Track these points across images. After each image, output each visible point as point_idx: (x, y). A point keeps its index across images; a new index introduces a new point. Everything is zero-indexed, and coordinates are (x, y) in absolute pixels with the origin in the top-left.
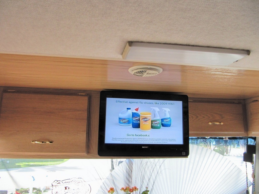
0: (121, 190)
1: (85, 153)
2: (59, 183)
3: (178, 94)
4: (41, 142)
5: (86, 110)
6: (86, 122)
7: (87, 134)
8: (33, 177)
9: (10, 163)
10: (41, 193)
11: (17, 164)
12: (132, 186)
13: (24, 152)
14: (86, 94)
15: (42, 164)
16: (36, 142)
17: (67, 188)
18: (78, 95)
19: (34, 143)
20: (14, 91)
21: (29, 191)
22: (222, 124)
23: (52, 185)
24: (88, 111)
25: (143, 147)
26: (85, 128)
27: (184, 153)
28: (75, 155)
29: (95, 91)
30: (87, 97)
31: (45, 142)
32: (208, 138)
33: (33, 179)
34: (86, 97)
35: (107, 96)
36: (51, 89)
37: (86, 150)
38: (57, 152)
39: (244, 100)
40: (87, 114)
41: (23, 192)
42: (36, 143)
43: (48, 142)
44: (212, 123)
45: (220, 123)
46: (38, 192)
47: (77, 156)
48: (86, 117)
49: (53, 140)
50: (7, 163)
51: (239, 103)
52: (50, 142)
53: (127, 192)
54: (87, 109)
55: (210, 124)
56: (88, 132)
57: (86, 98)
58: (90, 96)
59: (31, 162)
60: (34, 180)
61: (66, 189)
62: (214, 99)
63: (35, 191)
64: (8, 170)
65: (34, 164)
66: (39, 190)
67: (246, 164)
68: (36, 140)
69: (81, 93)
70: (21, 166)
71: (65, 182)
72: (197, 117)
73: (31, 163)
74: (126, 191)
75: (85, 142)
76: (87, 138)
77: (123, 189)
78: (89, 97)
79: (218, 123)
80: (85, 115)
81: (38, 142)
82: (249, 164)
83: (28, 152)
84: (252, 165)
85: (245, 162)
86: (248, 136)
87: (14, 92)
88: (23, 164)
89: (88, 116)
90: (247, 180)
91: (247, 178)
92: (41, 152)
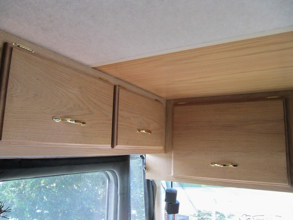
1: (287, 184)
2: (249, 219)
4: (222, 165)
5: (282, 120)
6: (284, 137)
7: (288, 155)
10: (225, 219)
13: (203, 177)
14: (280, 97)
16: (216, 165)
18: (267, 99)
19: (213, 166)
20: (185, 103)
21: (211, 214)
24: (285, 121)
28: (271, 186)
30: (282, 101)
31: (228, 165)
33: (215, 202)
34: (280, 101)
36: (228, 95)
37: (289, 180)
38: (244, 180)
40: (284, 125)
41: (206, 214)
42: (215, 166)
43: (231, 166)
46: (222, 217)
47: (274, 186)
48: (284, 131)
49: (237, 163)
52: (234, 166)
54: (284, 119)
56: (288, 152)
57: (280, 103)
58: (286, 99)
63: (218, 215)
66: (222, 215)
68: (216, 162)
69: (271, 96)
71: (258, 219)
78: (285, 101)
81: (218, 165)
83: (207, 177)
87: (185, 104)
89: (286, 129)
92: (223, 178)
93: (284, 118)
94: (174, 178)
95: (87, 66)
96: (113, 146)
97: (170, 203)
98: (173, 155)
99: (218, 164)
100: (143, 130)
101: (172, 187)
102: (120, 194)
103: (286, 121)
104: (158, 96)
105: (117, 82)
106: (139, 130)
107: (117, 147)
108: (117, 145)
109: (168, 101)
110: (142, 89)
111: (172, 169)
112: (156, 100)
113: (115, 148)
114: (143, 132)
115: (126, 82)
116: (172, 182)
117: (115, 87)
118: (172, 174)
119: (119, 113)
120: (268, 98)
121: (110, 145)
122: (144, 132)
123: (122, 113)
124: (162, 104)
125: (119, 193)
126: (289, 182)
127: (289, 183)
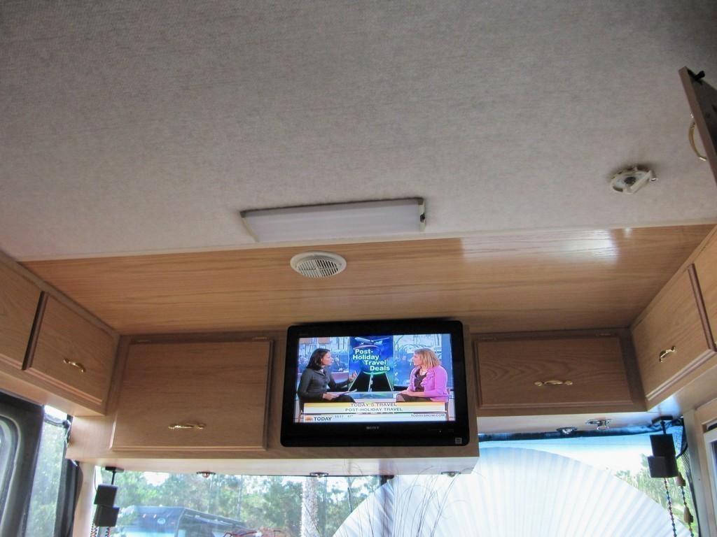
1: (261, 447)
4: (185, 426)
5: (266, 366)
6: (266, 388)
7: (267, 410)
14: (268, 338)
16: (178, 427)
18: (255, 339)
19: (173, 428)
22: (570, 383)
24: (269, 367)
25: (368, 428)
26: (263, 399)
27: (459, 440)
30: (269, 344)
31: (193, 426)
34: (266, 343)
35: (300, 335)
40: (267, 373)
42: (176, 429)
44: (545, 383)
45: (564, 381)
48: (266, 380)
49: (206, 422)
54: (268, 365)
55: (539, 385)
56: (268, 406)
58: (274, 342)
68: (177, 423)
69: (259, 337)
72: (506, 372)
80: (264, 374)
81: (180, 427)
83: (162, 445)
84: (682, 488)
89: (270, 377)
90: (674, 530)
91: (673, 525)
92: (186, 445)
93: (269, 363)
94: (112, 453)
95: (11, 259)
96: (24, 367)
97: (103, 506)
99: (179, 425)
100: (73, 361)
102: (18, 463)
104: (107, 325)
105: (46, 289)
106: (67, 361)
107: (31, 370)
108: (30, 367)
109: (122, 337)
110: (83, 308)
111: (112, 437)
113: (27, 371)
115: (59, 291)
117: (42, 294)
118: (111, 446)
119: (42, 327)
121: (21, 364)
122: (74, 364)
123: (46, 328)
124: (113, 339)
125: (15, 461)
126: (264, 443)
127: (264, 446)
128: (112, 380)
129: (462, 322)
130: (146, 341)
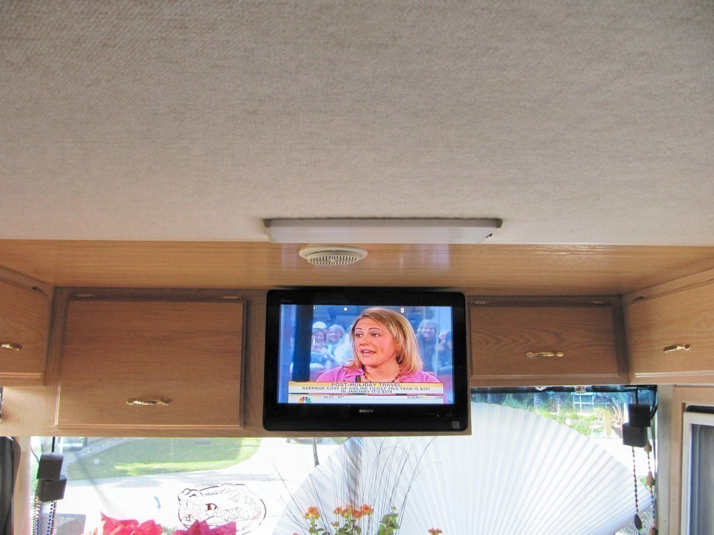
0: (335, 512)
1: (238, 426)
2: (195, 495)
3: (439, 291)
4: (146, 402)
5: (239, 332)
6: (240, 358)
7: (243, 383)
8: (156, 498)
9: (101, 464)
11: (118, 468)
12: (360, 504)
14: (240, 298)
15: (183, 468)
16: (137, 402)
17: (212, 507)
18: (223, 299)
19: (132, 404)
20: (91, 295)
22: (560, 355)
23: (179, 500)
25: (361, 411)
26: (237, 371)
27: (456, 424)
29: (257, 290)
30: (242, 304)
31: (155, 403)
32: (540, 390)
33: (157, 505)
34: (239, 304)
35: (282, 301)
37: (241, 419)
39: (620, 296)
40: (241, 340)
42: (136, 404)
43: (161, 403)
44: (537, 354)
45: (555, 352)
48: (240, 348)
49: (170, 398)
50: (93, 464)
51: (607, 304)
52: (167, 402)
53: (347, 517)
54: (241, 330)
55: (531, 355)
57: (239, 308)
58: (248, 302)
59: (154, 461)
60: (159, 507)
61: (209, 508)
62: (547, 296)
64: (94, 483)
65: (162, 467)
67: (633, 451)
68: (136, 398)
69: (228, 295)
70: (129, 473)
71: (208, 494)
72: (499, 341)
73: (154, 464)
74: (346, 515)
75: (239, 399)
76: (243, 391)
77: (339, 509)
78: (245, 304)
79: (550, 355)
80: (237, 342)
81: (140, 403)
82: (640, 451)
84: (648, 453)
85: (630, 448)
86: (629, 382)
87: (90, 297)
88: (135, 467)
89: (244, 345)
90: (636, 491)
91: (636, 486)
92: (147, 423)
93: (243, 328)
94: (58, 430)
97: (48, 481)
98: (59, 389)
99: (139, 400)
100: (6, 343)
101: (53, 451)
103: (245, 333)
104: (39, 281)
109: (57, 289)
111: (57, 413)
112: (34, 288)
114: (6, 348)
116: (54, 438)
118: (56, 423)
120: (225, 297)
122: (8, 346)
124: (47, 295)
126: (241, 422)
127: (241, 425)
128: (50, 344)
129: (464, 293)
130: (89, 295)
